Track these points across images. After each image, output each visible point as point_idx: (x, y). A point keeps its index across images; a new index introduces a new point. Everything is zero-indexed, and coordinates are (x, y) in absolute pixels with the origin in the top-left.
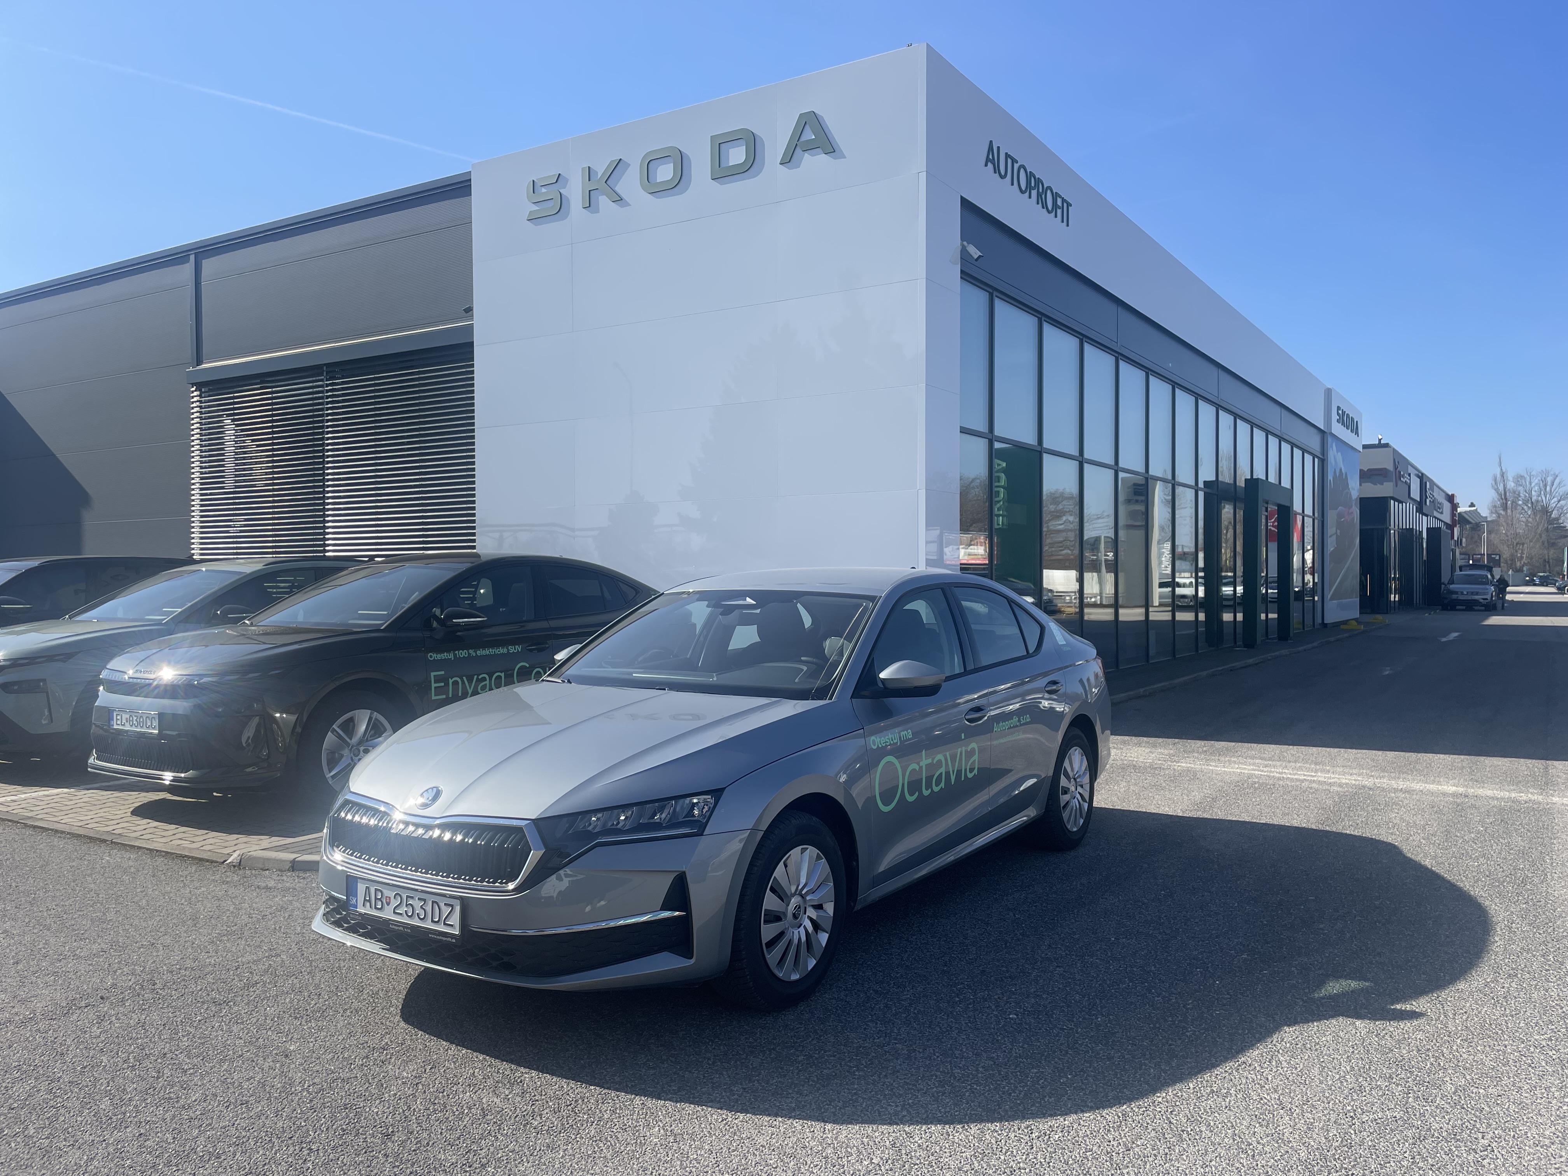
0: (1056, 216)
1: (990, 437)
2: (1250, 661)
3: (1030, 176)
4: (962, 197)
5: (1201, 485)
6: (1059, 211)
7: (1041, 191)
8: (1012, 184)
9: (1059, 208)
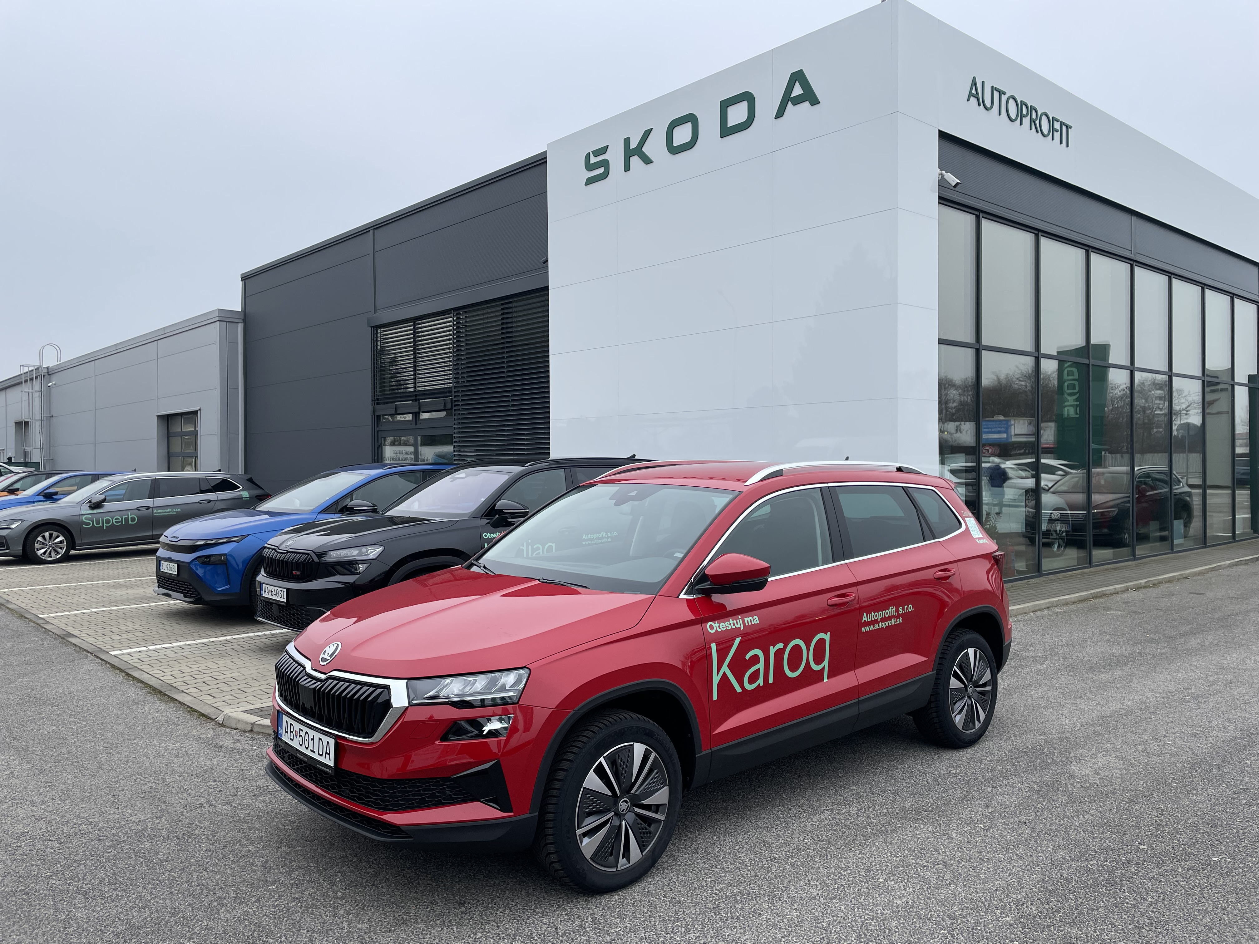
0: (1053, 139)
1: (978, 348)
3: (1021, 105)
4: (940, 131)
6: (1057, 135)
7: (1034, 116)
8: (1000, 114)
9: (1057, 131)
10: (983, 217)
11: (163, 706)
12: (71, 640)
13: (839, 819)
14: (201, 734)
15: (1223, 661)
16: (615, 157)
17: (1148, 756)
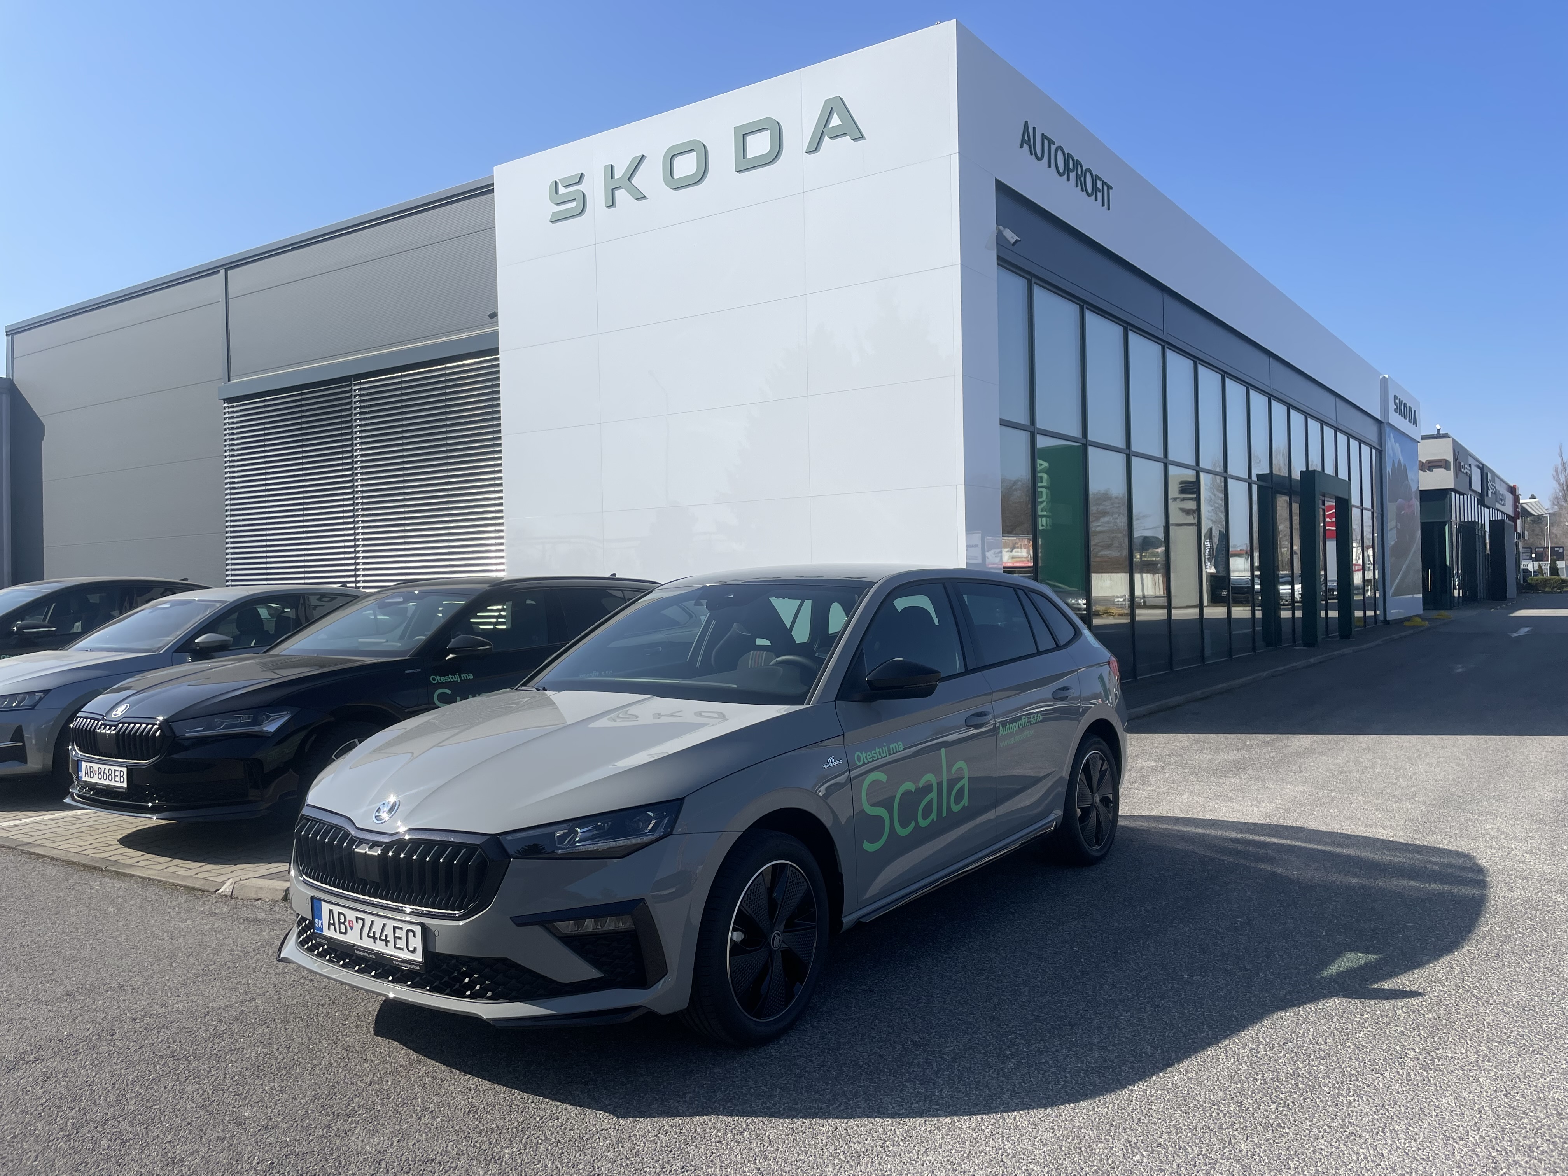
0: (1096, 200)
1: (1033, 431)
2: (1312, 660)
3: (1068, 158)
4: (997, 180)
5: (1254, 478)
6: (1099, 195)
7: (1079, 173)
8: (1050, 166)
9: (1100, 192)
10: (1035, 283)
11: (119, 883)
14: (210, 909)
16: (594, 188)
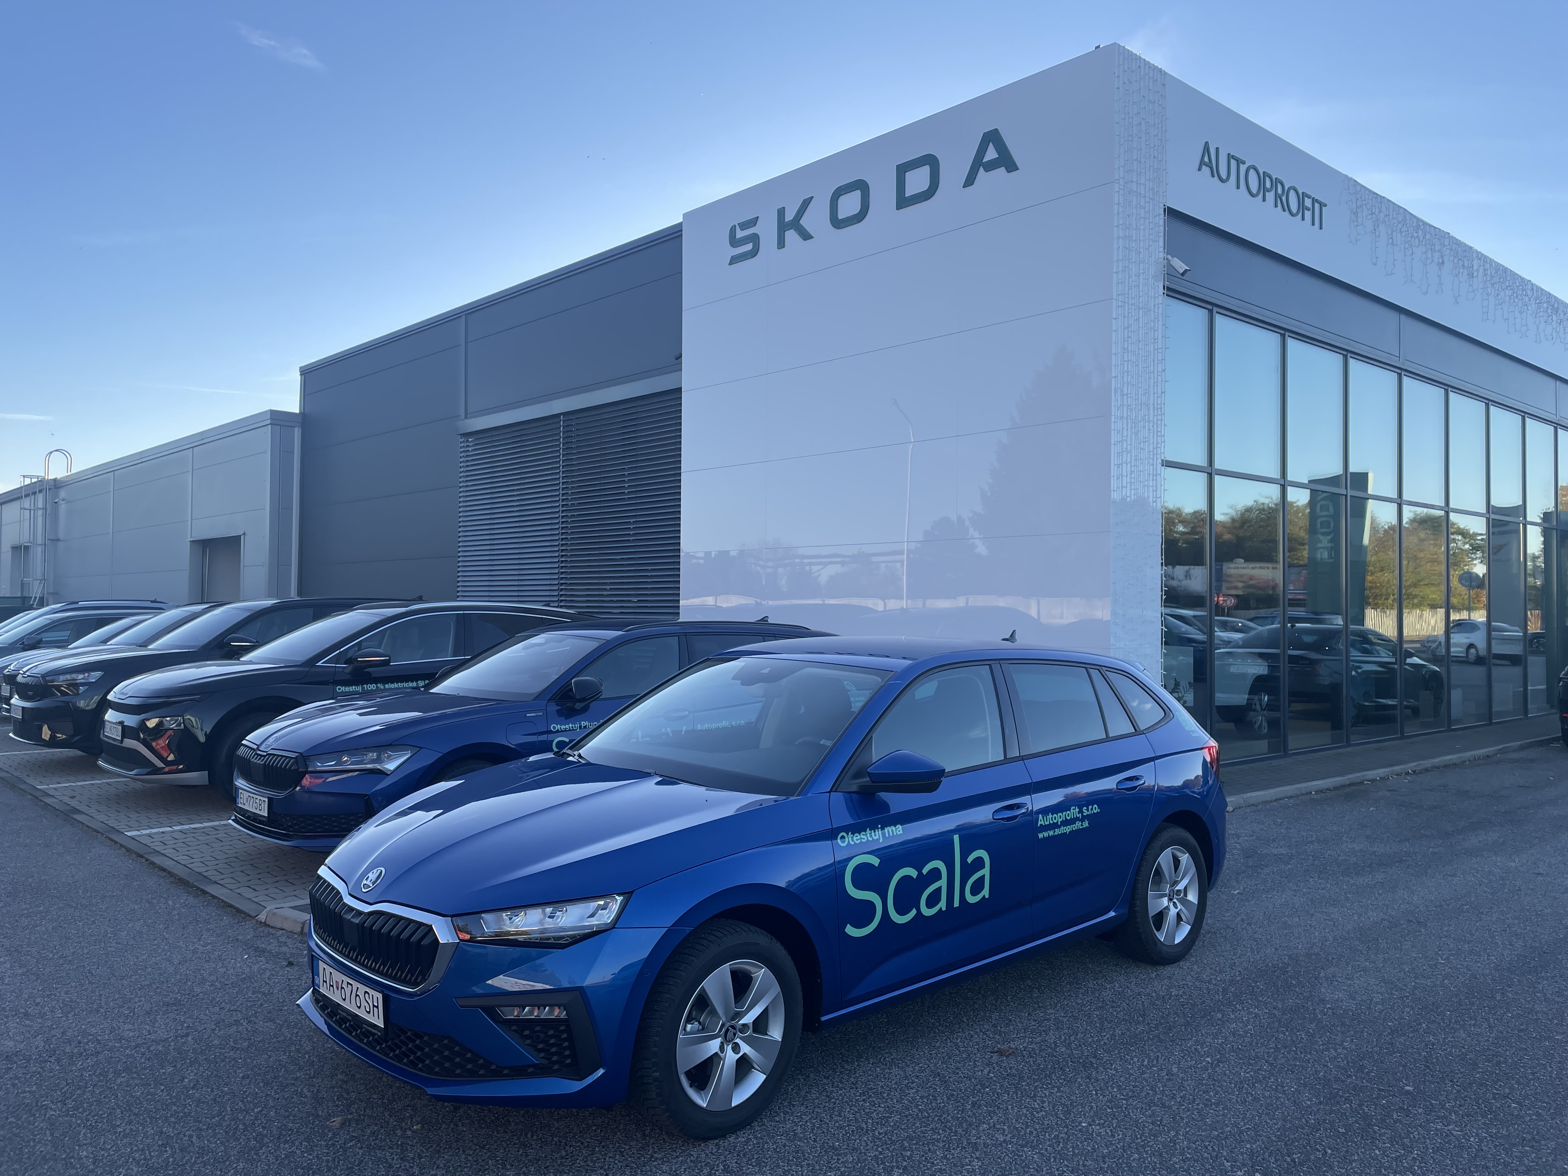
0: (1303, 219)
1: (1210, 472)
3: (1263, 177)
4: (1166, 207)
6: (1308, 214)
7: (1280, 191)
8: (1238, 187)
9: (1308, 210)
10: (1217, 312)
11: (191, 900)
12: (76, 816)
13: (1033, 1049)
14: (238, 935)
15: (1510, 864)
16: (767, 230)
17: (1416, 978)
